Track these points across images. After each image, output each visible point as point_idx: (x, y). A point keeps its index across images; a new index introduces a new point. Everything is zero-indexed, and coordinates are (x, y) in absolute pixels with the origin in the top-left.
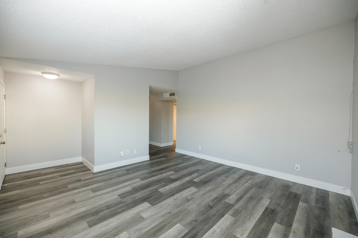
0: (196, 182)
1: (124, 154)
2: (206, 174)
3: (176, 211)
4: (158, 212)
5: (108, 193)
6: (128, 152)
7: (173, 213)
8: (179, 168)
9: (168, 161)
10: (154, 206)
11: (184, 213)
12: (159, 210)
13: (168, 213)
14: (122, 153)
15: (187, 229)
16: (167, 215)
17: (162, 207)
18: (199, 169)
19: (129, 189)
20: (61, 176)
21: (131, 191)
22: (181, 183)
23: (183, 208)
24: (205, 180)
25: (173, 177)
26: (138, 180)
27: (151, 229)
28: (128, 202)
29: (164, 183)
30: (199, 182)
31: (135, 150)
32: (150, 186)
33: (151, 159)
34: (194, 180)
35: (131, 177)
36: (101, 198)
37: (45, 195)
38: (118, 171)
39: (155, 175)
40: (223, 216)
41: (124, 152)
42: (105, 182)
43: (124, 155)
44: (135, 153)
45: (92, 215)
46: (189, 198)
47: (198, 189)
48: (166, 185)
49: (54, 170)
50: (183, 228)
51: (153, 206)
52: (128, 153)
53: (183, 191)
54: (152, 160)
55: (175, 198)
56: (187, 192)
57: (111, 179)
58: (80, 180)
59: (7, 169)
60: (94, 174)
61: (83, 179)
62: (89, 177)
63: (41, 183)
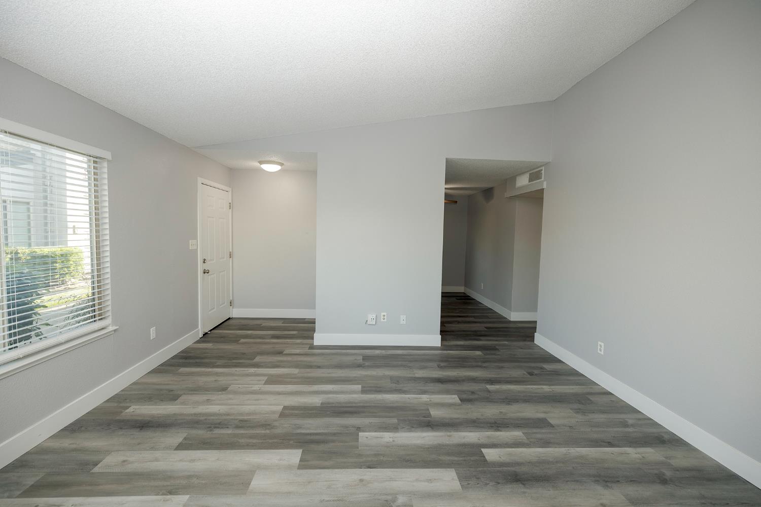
0: (486, 460)
1: (375, 320)
2: (557, 450)
5: (279, 393)
6: (385, 317)
8: (489, 391)
9: (480, 364)
14: (371, 317)
18: (549, 420)
19: (316, 400)
20: (278, 337)
21: (314, 408)
22: (436, 443)
24: (524, 469)
25: (435, 413)
26: (358, 387)
28: (278, 431)
29: (395, 421)
30: (494, 464)
31: (403, 317)
32: (355, 413)
33: (444, 347)
34: (484, 451)
35: (355, 375)
36: (258, 400)
37: (219, 362)
38: (347, 355)
39: (405, 389)
41: (374, 316)
42: (303, 370)
43: (374, 323)
44: (402, 322)
45: (208, 426)
46: (402, 500)
47: (462, 486)
48: (394, 429)
49: (280, 324)
52: (385, 320)
53: (409, 470)
54: (444, 350)
55: (364, 477)
56: (417, 480)
57: (319, 367)
58: (280, 353)
59: (234, 309)
60: (312, 347)
61: (287, 351)
62: (298, 351)
63: (242, 340)
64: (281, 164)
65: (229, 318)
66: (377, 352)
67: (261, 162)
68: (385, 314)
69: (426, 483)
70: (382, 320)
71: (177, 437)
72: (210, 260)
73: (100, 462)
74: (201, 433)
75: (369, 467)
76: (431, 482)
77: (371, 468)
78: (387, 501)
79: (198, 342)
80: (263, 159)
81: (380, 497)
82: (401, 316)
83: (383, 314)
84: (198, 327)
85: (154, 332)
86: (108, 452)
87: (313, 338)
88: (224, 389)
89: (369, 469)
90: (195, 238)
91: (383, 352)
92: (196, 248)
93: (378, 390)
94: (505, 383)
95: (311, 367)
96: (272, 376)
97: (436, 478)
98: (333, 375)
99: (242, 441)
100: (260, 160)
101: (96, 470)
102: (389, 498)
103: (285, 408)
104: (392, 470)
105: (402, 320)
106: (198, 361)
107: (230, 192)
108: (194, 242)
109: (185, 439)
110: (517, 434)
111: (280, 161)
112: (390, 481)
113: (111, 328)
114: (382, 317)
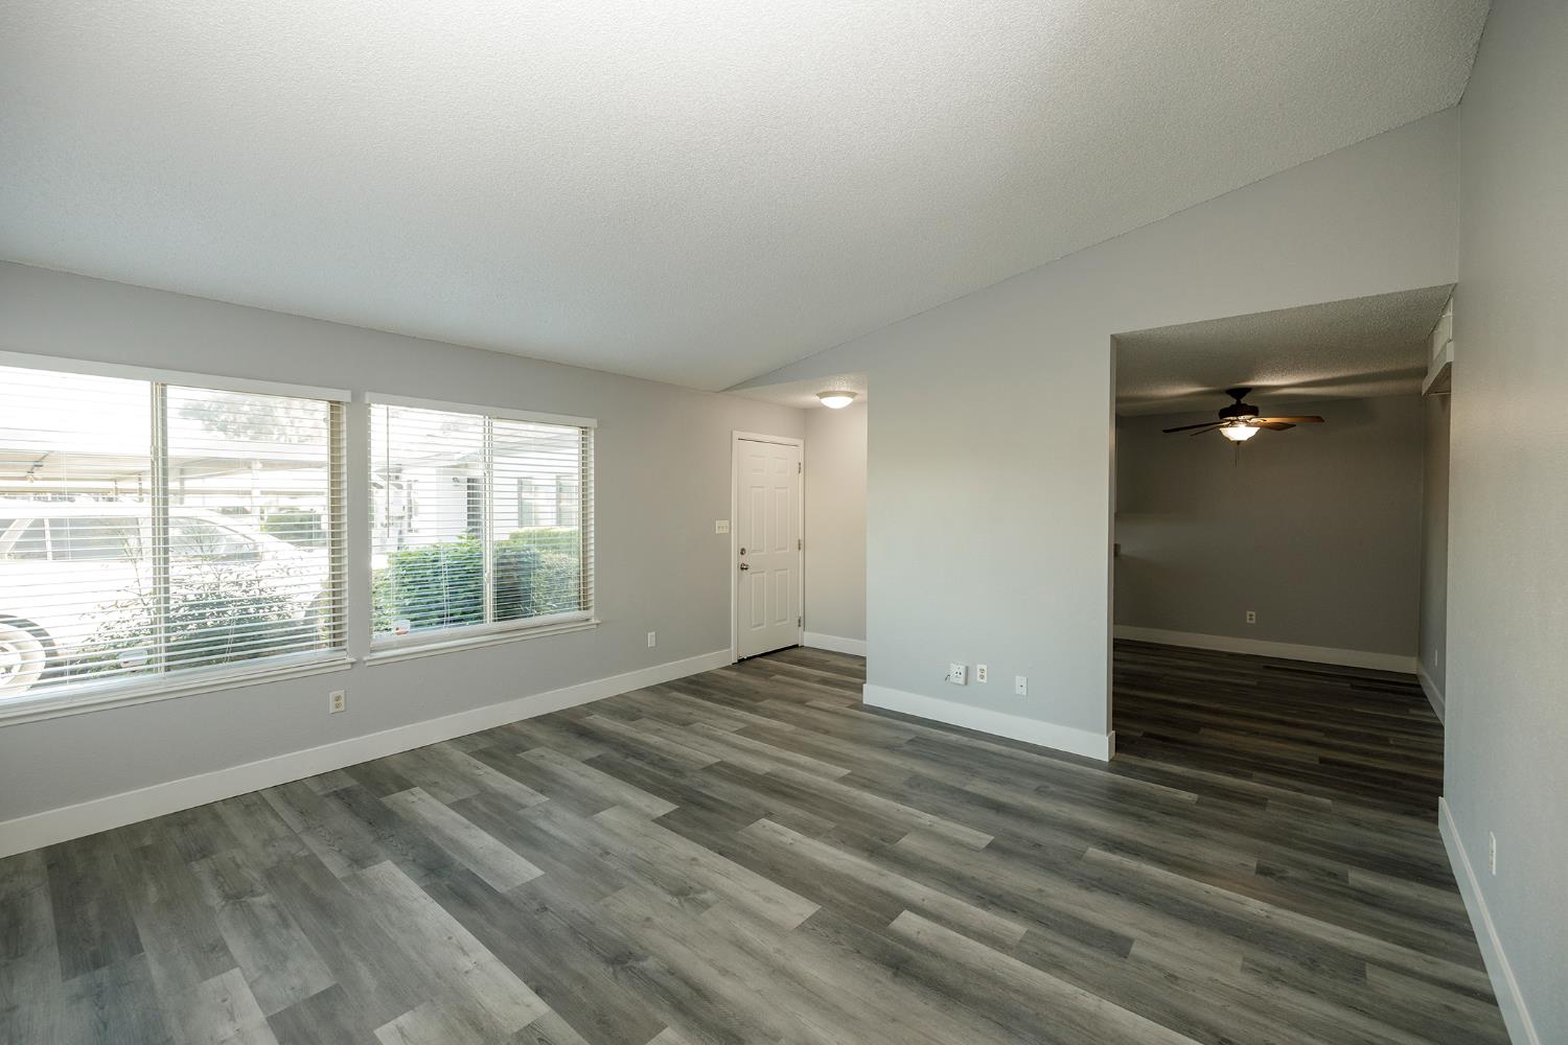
0: (888, 924)
1: (964, 676)
5: (736, 747)
14: (956, 669)
19: (762, 767)
25: (910, 843)
28: (682, 781)
30: (893, 934)
31: (1021, 680)
32: (793, 798)
33: (1115, 766)
35: (863, 757)
36: (704, 745)
40: (538, 991)
41: (962, 668)
43: (963, 682)
44: (1018, 690)
52: (985, 681)
55: (701, 858)
57: (827, 732)
58: (801, 702)
59: (806, 633)
60: (859, 705)
61: (813, 703)
62: (826, 705)
63: (778, 677)
64: (852, 395)
65: (796, 646)
66: (953, 737)
67: (822, 395)
68: (985, 667)
70: (979, 679)
71: (592, 752)
72: (754, 551)
73: (528, 750)
74: (616, 756)
75: (720, 853)
76: (768, 902)
79: (726, 668)
80: (825, 389)
82: (1017, 677)
83: (979, 667)
84: (729, 647)
85: (654, 639)
86: (538, 743)
87: (861, 690)
88: (685, 724)
90: (728, 517)
91: (964, 740)
92: (726, 531)
93: (869, 785)
94: (1150, 859)
95: (816, 729)
96: (754, 725)
98: (832, 747)
99: (639, 776)
100: (821, 391)
101: (521, 755)
103: (722, 764)
104: (741, 867)
105: (1017, 685)
106: (699, 688)
107: (802, 447)
108: (725, 523)
109: (599, 757)
110: (1015, 928)
111: (849, 390)
113: (593, 621)
114: (979, 673)
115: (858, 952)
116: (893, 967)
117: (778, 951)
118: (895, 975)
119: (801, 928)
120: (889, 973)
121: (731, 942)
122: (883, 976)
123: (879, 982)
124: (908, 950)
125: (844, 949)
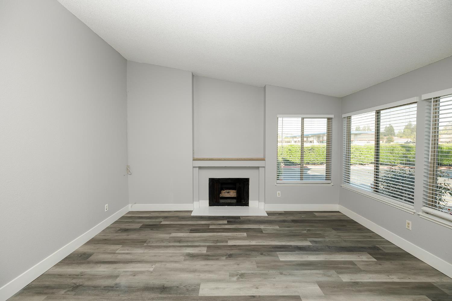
3: (271, 271)
4: (296, 282)
7: (279, 271)
10: (296, 294)
11: (264, 265)
12: (293, 284)
13: (284, 274)
15: (276, 253)
16: (286, 274)
17: (286, 287)
23: (260, 271)
27: (313, 270)
46: (235, 279)
50: (279, 256)
51: (299, 296)
69: (220, 287)
75: (254, 296)
76: (216, 287)
77: (253, 296)
78: (242, 278)
81: (245, 279)
89: (254, 295)
97: (213, 290)
102: (241, 279)
112: (240, 288)
115: (177, 287)
116: (165, 288)
117: (199, 275)
118: (164, 286)
119: (199, 285)
120: (165, 285)
121: (213, 271)
122: (167, 284)
123: (167, 282)
124: (162, 296)
125: (182, 286)
